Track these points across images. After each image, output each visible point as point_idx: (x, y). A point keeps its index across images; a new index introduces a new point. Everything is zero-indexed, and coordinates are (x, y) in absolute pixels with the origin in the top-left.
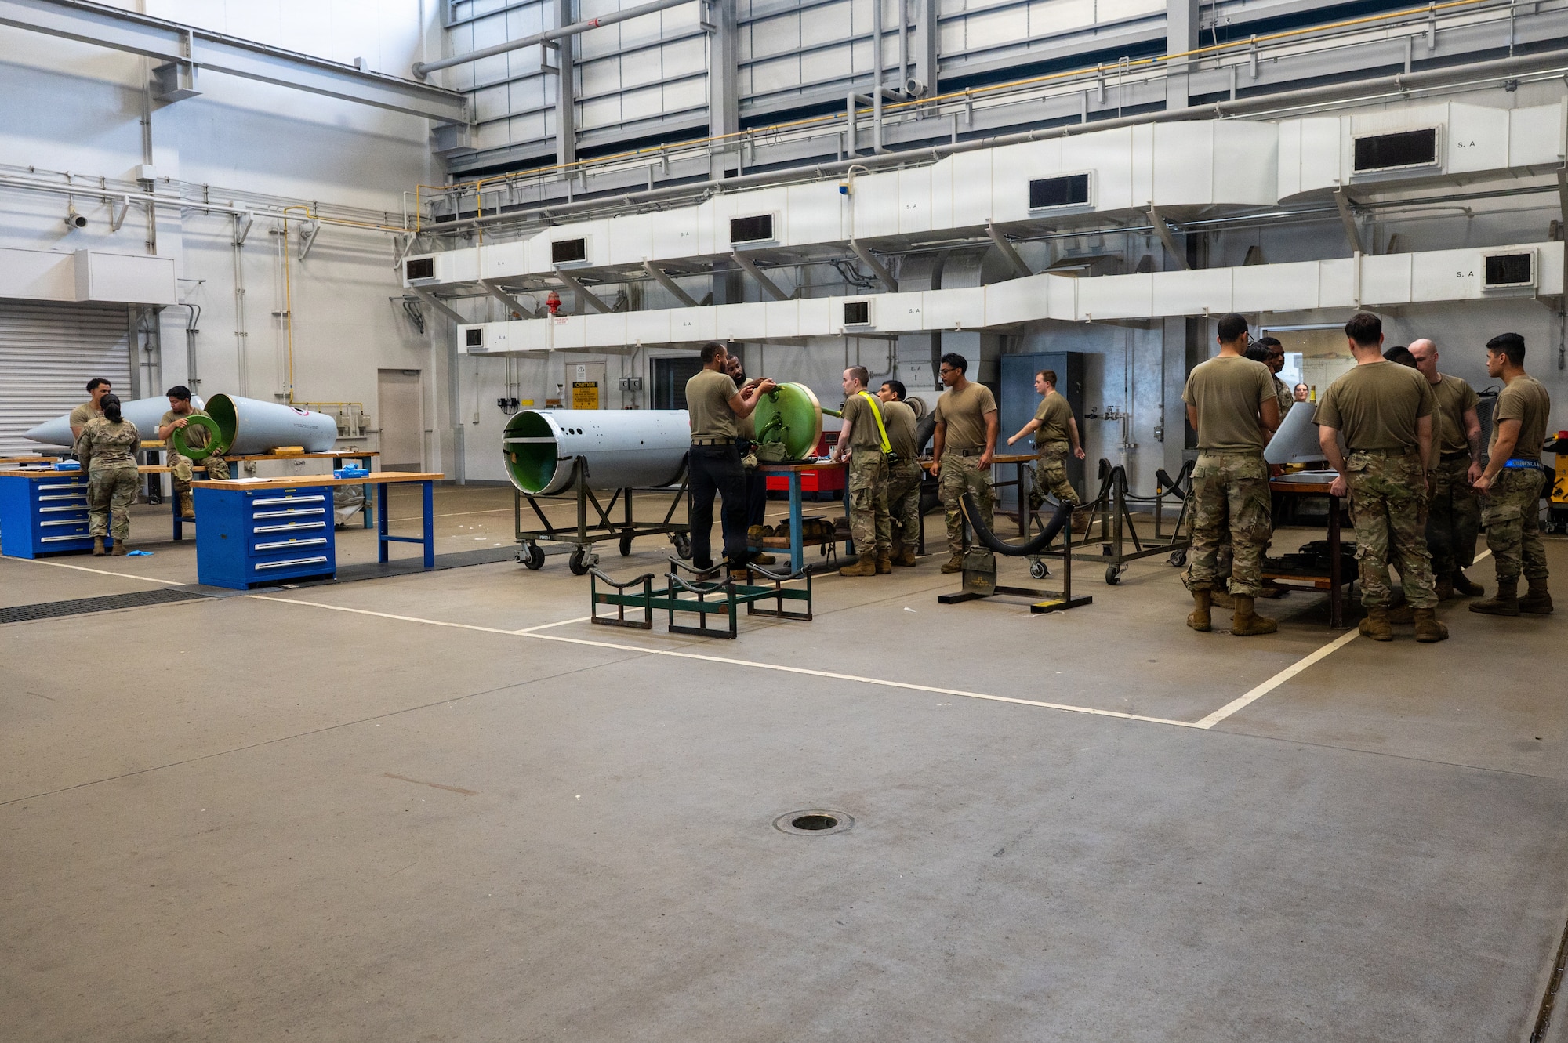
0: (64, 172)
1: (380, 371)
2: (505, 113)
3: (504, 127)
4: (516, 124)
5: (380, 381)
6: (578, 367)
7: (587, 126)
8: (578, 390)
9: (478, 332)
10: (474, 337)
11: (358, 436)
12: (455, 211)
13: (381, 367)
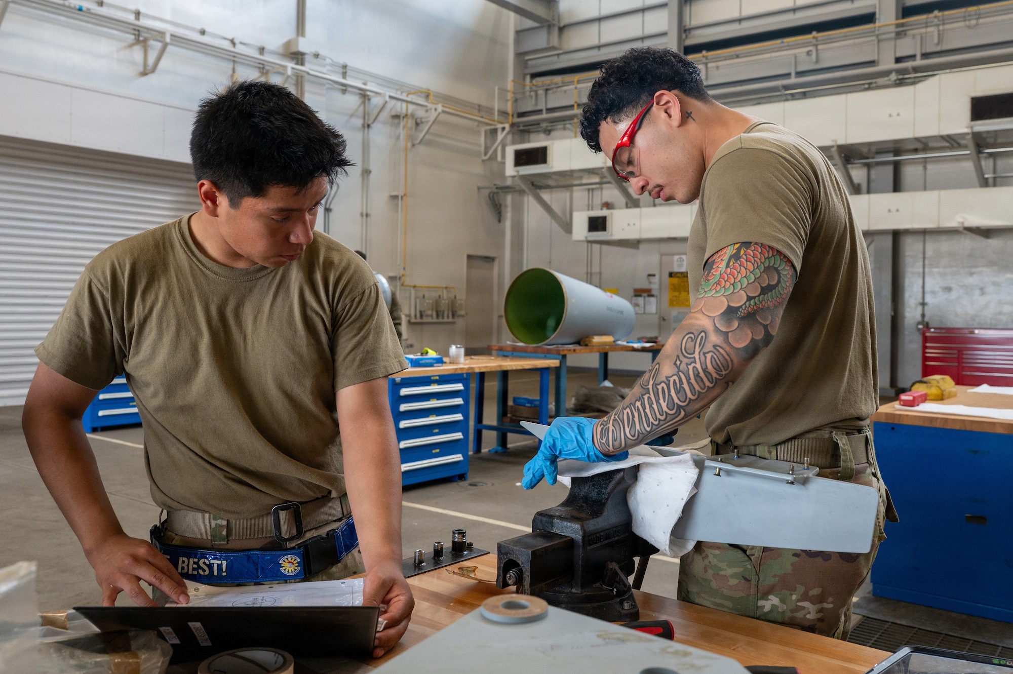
0: (230, 37)
1: (470, 257)
2: (595, 14)
3: (594, 27)
4: (606, 26)
5: (469, 267)
6: (676, 257)
7: (695, 22)
8: (675, 280)
9: (604, 219)
10: (598, 224)
11: (435, 320)
12: (542, 106)
13: (471, 253)
